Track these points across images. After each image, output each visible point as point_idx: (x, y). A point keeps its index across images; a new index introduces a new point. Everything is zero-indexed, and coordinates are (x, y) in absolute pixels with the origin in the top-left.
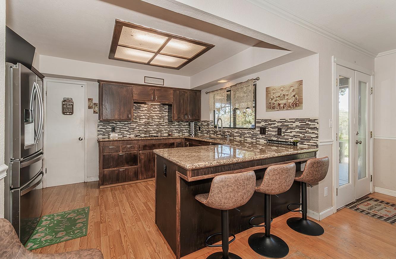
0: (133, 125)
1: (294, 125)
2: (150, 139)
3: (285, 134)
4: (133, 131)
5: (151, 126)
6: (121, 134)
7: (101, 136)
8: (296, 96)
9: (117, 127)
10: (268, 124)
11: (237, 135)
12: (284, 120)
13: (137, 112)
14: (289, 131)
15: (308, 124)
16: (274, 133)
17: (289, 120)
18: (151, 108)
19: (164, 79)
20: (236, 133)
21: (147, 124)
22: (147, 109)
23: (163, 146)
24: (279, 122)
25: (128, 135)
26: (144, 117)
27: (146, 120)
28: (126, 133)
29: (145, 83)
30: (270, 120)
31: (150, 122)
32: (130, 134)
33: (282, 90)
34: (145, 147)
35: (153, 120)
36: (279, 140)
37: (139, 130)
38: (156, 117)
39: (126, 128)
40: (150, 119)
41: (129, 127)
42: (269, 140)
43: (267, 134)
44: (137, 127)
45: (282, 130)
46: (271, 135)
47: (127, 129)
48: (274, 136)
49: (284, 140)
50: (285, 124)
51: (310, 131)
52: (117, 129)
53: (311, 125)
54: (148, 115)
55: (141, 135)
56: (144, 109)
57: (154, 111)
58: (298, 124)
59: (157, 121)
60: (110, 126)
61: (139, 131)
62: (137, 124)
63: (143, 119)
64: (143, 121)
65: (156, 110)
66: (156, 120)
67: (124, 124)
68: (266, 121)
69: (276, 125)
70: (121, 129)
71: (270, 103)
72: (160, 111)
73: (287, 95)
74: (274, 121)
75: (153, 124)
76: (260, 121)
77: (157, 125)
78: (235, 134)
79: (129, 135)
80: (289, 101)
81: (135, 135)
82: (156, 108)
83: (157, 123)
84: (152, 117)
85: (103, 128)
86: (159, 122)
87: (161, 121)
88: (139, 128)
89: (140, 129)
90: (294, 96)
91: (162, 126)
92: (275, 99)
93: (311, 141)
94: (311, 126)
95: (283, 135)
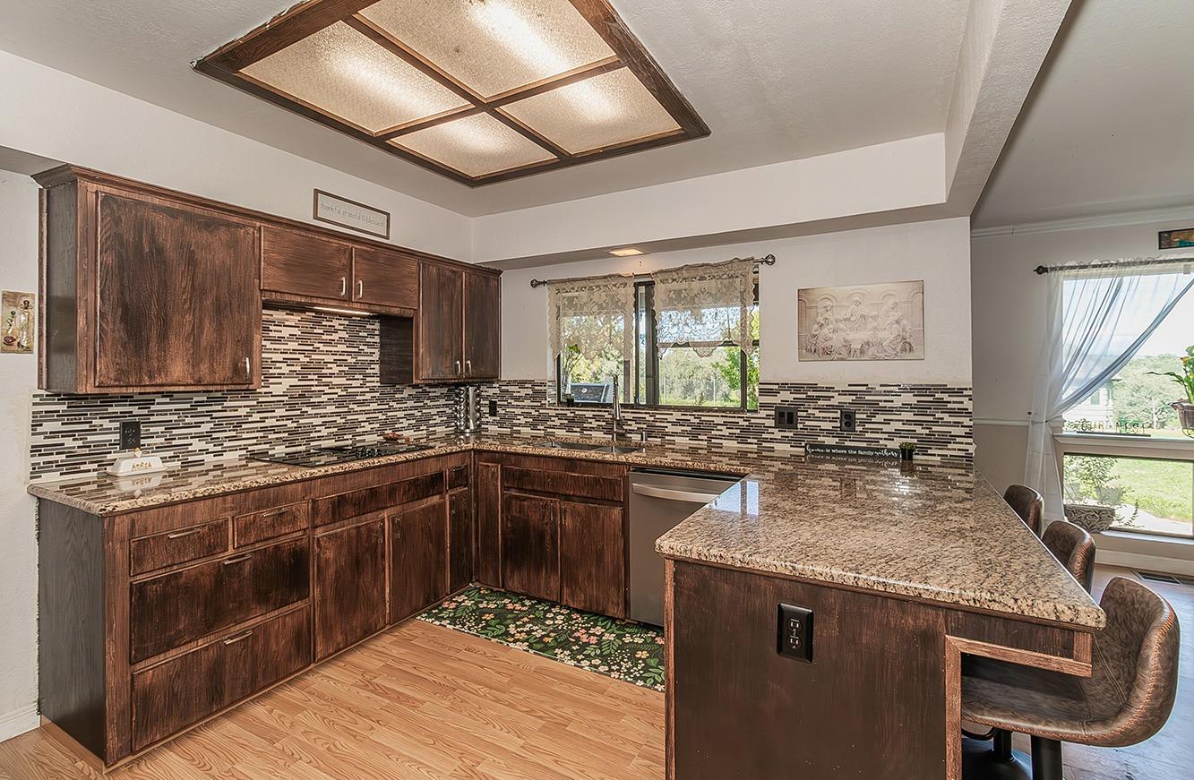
0: (235, 409)
1: (898, 402)
2: (358, 471)
3: (867, 426)
4: (234, 433)
5: (313, 405)
6: (171, 454)
7: (52, 479)
8: (904, 322)
9: (152, 419)
10: (804, 396)
11: (678, 429)
12: (864, 388)
14: (880, 418)
15: (940, 401)
16: (827, 425)
17: (879, 388)
18: (315, 331)
19: (388, 214)
20: (674, 424)
21: (299, 398)
22: (296, 332)
23: (404, 492)
24: (844, 393)
25: (209, 458)
26: (285, 369)
27: (295, 381)
28: (197, 445)
29: (316, 217)
30: (814, 387)
31: (313, 389)
32: (219, 448)
33: (858, 303)
34: (338, 508)
35: (324, 380)
36: (847, 443)
37: (263, 429)
38: (336, 369)
39: (197, 425)
40: (310, 377)
41: (215, 415)
42: (812, 446)
43: (800, 426)
44: (256, 417)
45: (857, 416)
46: (816, 431)
47: (205, 428)
48: (829, 433)
49: (865, 445)
50: (867, 398)
51: (946, 417)
52: (152, 430)
53: (950, 402)
54: (302, 357)
55: (270, 452)
56: (286, 332)
57: (329, 343)
58: (910, 398)
59: (339, 386)
60: (112, 418)
61: (262, 434)
62: (255, 403)
63: (280, 376)
64: (280, 387)
65: (335, 337)
66: (335, 381)
67: (188, 406)
68: (796, 388)
69: (833, 402)
70: (175, 432)
71: (815, 336)
72: (350, 343)
73: (875, 318)
74: (829, 389)
75: (324, 398)
76: (777, 387)
77: (340, 403)
78: (670, 429)
79: (217, 454)
80: (881, 335)
81: (244, 452)
82: (336, 331)
83: (339, 391)
84: (316, 368)
85: (66, 434)
86: (346, 387)
87: (355, 383)
88: (263, 420)
89: (269, 423)
90: (897, 322)
91: (360, 403)
92: (831, 326)
93: (949, 446)
94: (949, 406)
95: (859, 429)
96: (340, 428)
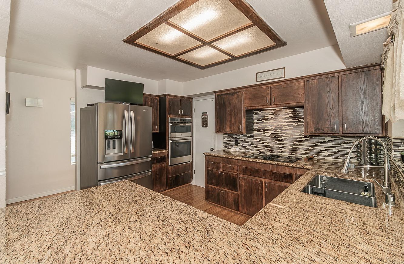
0: (256, 139)
4: (256, 146)
5: (279, 140)
6: (243, 148)
7: (226, 149)
9: (240, 139)
13: (261, 121)
18: (280, 115)
21: (274, 138)
22: (273, 116)
25: (250, 151)
26: (270, 128)
27: (273, 132)
28: (248, 147)
31: (279, 135)
32: (253, 149)
35: (283, 132)
37: (263, 146)
38: (288, 128)
39: (248, 142)
40: (278, 131)
41: (252, 140)
44: (261, 142)
47: (250, 143)
52: (240, 142)
54: (275, 124)
55: (265, 153)
56: (270, 117)
57: (285, 119)
59: (289, 134)
60: (234, 138)
61: (263, 147)
62: (261, 138)
63: (268, 130)
64: (268, 134)
65: (288, 116)
66: (288, 132)
67: (246, 137)
70: (244, 143)
75: (283, 138)
77: (290, 140)
79: (252, 150)
81: (258, 151)
82: (288, 114)
83: (289, 136)
84: (281, 128)
86: (292, 135)
87: (296, 134)
88: (263, 143)
89: (265, 144)
91: (299, 141)
96: (289, 149)
